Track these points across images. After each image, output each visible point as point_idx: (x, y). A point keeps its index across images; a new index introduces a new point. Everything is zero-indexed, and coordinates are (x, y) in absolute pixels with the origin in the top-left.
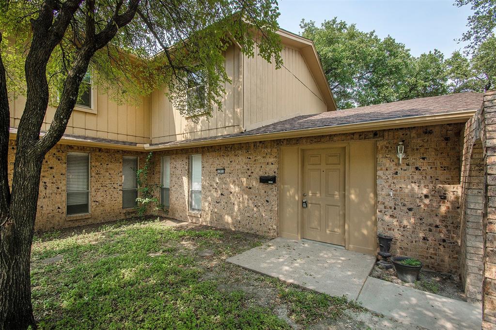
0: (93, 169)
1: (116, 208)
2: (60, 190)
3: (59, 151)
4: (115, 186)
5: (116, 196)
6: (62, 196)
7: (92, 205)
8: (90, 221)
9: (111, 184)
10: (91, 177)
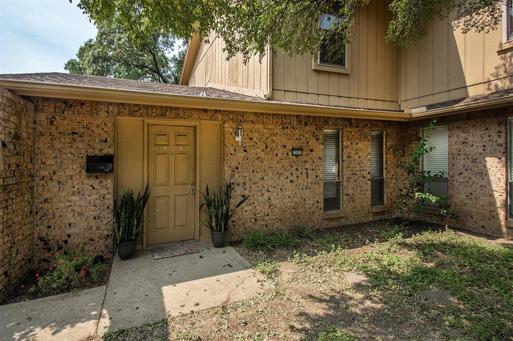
0: (345, 150)
1: (365, 204)
2: (318, 179)
3: (317, 129)
4: (365, 173)
5: (365, 188)
6: (320, 186)
7: (344, 199)
8: (343, 221)
9: (360, 170)
10: (343, 161)
